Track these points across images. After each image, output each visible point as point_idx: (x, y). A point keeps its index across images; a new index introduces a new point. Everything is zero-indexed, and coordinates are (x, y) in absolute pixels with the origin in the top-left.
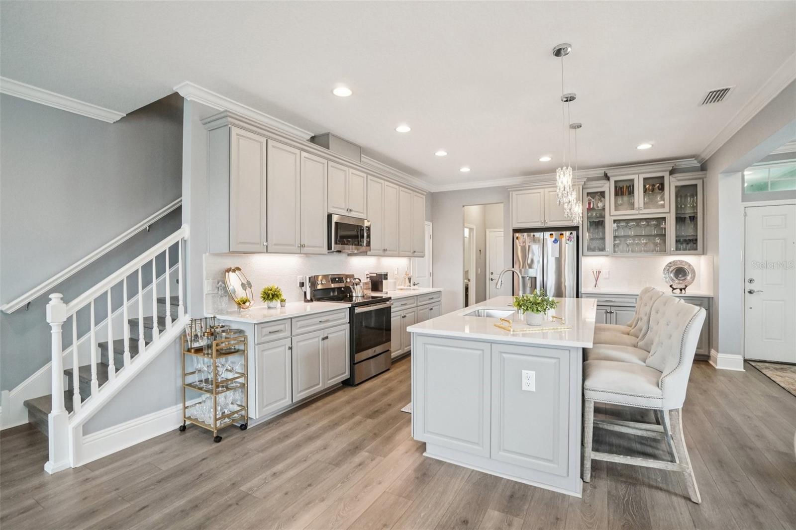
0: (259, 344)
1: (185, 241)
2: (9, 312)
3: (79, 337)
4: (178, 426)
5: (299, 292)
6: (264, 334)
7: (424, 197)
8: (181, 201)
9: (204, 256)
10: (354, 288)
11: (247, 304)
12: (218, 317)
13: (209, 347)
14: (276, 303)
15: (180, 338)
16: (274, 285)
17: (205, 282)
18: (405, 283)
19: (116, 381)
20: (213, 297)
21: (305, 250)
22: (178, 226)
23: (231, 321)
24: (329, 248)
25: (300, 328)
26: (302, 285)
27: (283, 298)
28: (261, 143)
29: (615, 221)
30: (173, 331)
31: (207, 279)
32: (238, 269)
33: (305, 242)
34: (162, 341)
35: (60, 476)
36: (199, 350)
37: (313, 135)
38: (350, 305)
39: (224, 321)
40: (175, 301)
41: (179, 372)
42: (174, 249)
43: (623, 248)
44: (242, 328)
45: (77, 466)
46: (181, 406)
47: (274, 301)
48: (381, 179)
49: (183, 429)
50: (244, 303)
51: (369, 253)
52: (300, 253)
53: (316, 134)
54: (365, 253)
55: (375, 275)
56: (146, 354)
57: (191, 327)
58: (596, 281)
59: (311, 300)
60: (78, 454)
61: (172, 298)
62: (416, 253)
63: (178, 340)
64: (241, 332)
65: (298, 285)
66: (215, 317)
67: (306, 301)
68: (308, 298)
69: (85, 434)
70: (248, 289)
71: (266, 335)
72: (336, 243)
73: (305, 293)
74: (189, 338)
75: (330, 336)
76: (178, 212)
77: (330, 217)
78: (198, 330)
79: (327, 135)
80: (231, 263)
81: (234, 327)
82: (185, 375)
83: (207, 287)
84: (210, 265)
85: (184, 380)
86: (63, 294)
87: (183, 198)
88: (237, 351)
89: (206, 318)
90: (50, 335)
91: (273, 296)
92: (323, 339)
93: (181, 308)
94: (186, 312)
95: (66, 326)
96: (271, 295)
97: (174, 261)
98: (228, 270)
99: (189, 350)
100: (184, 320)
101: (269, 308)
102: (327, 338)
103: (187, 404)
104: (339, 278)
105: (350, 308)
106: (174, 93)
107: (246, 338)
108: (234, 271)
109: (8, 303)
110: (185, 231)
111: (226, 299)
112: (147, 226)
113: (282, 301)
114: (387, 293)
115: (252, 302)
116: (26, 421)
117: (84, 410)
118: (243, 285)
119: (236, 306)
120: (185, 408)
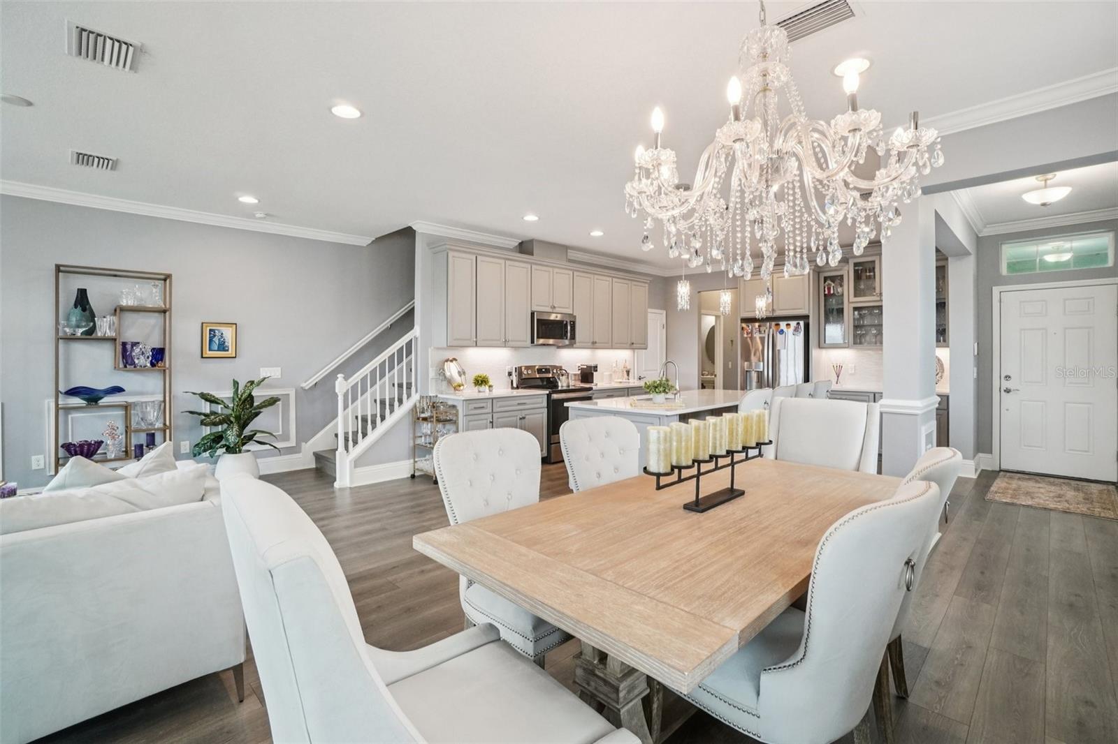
0: (466, 416)
1: (417, 338)
2: (307, 388)
3: (352, 403)
4: (409, 476)
5: (506, 379)
6: (470, 408)
7: (647, 285)
8: (414, 303)
9: (430, 350)
10: (559, 379)
11: (462, 388)
12: (439, 396)
13: (432, 417)
14: (485, 388)
15: (412, 410)
16: (483, 373)
17: (430, 369)
18: (623, 376)
19: (373, 436)
20: (436, 381)
21: (511, 344)
22: (411, 327)
23: (447, 399)
24: (532, 342)
25: (500, 407)
26: (510, 374)
27: (490, 383)
28: (471, 260)
29: (855, 309)
30: (408, 405)
31: (432, 367)
32: (455, 359)
33: (509, 337)
34: (401, 411)
35: (341, 489)
36: (425, 419)
37: (520, 241)
38: (547, 392)
39: (443, 399)
40: (409, 386)
41: (411, 436)
42: (409, 344)
43: (870, 339)
44: (455, 404)
45: (352, 486)
46: (412, 461)
47: (483, 386)
48: (590, 273)
49: (413, 476)
50: (460, 386)
51: (575, 346)
52: (505, 347)
53: (524, 240)
54: (571, 346)
55: (585, 367)
56: (391, 420)
57: (420, 402)
58: (838, 377)
59: (517, 388)
60: (351, 481)
61: (407, 383)
62: (634, 345)
63: (411, 412)
64: (454, 407)
65: (507, 374)
66: (437, 396)
67: (513, 388)
68: (515, 385)
69: (355, 467)
70: (463, 376)
71: (472, 409)
72: (538, 337)
73: (512, 381)
74: (418, 410)
75: (527, 417)
76: (411, 312)
77: (532, 314)
78: (425, 405)
79: (531, 241)
80: (450, 355)
81: (450, 403)
82: (415, 438)
83: (432, 373)
84: (434, 357)
85: (414, 442)
86: (343, 373)
87: (416, 300)
88: (450, 420)
89: (430, 397)
90: (338, 400)
91: (482, 382)
92: (521, 419)
93: (413, 388)
94: (416, 391)
95: (346, 395)
96: (481, 381)
97: (409, 353)
98: (447, 361)
99: (418, 419)
100: (415, 397)
101: (479, 392)
102: (524, 418)
103: (416, 460)
104: (546, 369)
105: (548, 394)
106: (408, 227)
107: (457, 411)
108: (451, 361)
109: (305, 382)
110: (416, 331)
111: (445, 383)
112: (389, 325)
113: (490, 386)
114: (596, 385)
115: (465, 386)
116: (314, 466)
117: (356, 451)
118: (459, 372)
119: (453, 389)
120: (415, 462)
